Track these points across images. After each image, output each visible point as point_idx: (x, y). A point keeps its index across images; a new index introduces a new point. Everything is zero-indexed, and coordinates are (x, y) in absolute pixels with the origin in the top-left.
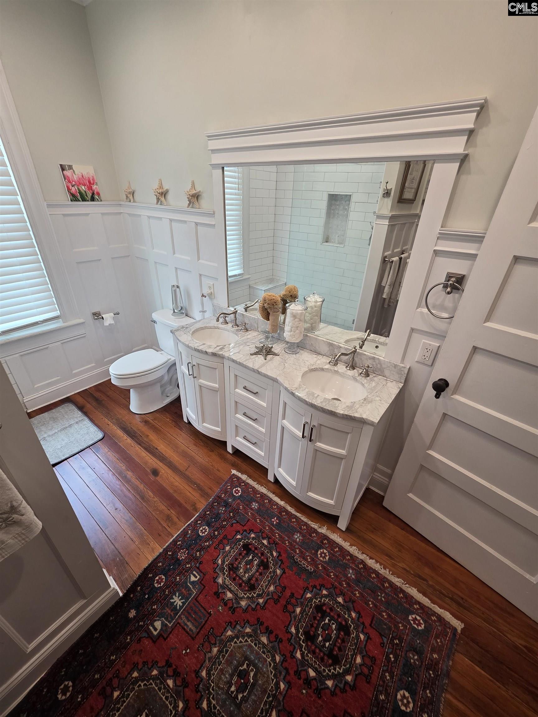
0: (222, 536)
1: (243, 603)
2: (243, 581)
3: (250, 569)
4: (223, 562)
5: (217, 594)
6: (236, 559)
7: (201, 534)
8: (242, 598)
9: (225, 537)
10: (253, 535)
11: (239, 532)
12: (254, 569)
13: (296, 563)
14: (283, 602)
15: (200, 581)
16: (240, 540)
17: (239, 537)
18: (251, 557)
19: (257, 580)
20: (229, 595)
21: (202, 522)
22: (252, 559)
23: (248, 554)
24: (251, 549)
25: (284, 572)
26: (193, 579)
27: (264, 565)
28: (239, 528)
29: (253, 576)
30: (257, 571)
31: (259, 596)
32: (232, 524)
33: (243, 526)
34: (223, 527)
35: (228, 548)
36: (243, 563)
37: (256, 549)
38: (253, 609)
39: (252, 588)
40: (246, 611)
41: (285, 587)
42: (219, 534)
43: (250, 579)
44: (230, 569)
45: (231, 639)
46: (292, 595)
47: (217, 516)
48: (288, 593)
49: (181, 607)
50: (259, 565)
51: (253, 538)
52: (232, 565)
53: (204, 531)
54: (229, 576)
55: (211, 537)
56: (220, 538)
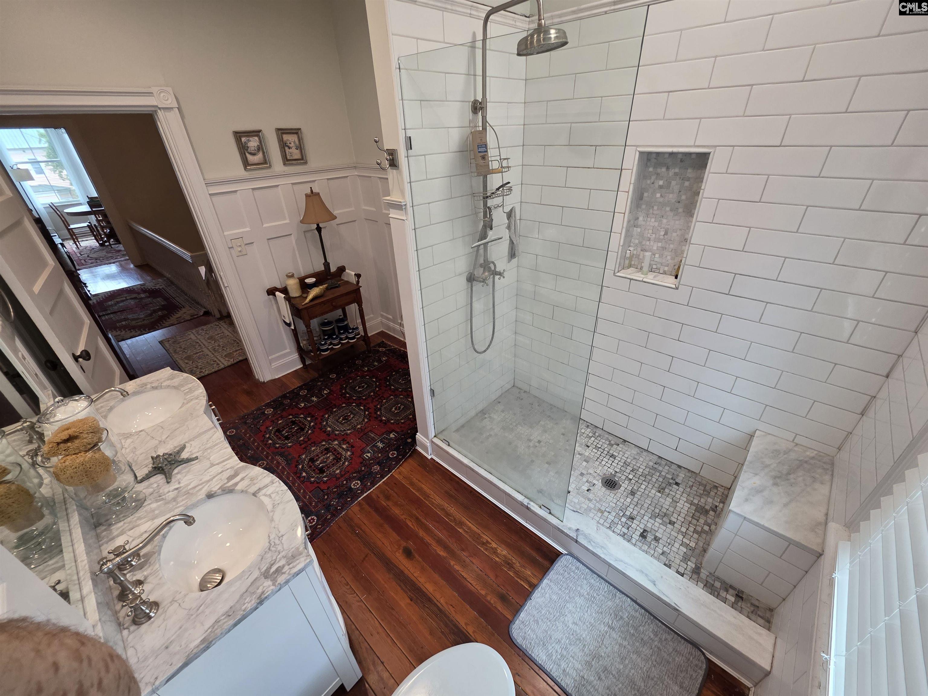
0: (340, 480)
1: (336, 442)
2: (332, 452)
3: (324, 459)
4: (344, 463)
5: (352, 447)
6: (333, 464)
7: (359, 482)
8: (337, 445)
9: (338, 479)
10: (313, 479)
11: (324, 482)
12: (322, 458)
13: (287, 461)
14: (309, 442)
15: (364, 453)
16: (325, 477)
17: (325, 479)
18: (321, 465)
19: (322, 453)
20: (344, 446)
21: (357, 491)
22: (321, 464)
23: (323, 467)
24: (319, 470)
25: (299, 456)
26: (369, 455)
27: (312, 460)
28: (323, 486)
29: (324, 455)
30: (319, 458)
31: (324, 445)
32: (328, 489)
33: (318, 487)
34: (336, 487)
35: (338, 472)
36: (328, 462)
37: (314, 470)
38: (331, 440)
39: (326, 449)
40: (335, 440)
41: (304, 448)
42: (343, 482)
43: (327, 453)
44: (340, 459)
45: (348, 430)
46: (300, 445)
47: (340, 496)
48: (303, 446)
49: (378, 442)
50: (317, 460)
51: (313, 477)
52: (337, 461)
53: (356, 484)
54: (341, 455)
55: (350, 480)
56: (343, 479)
